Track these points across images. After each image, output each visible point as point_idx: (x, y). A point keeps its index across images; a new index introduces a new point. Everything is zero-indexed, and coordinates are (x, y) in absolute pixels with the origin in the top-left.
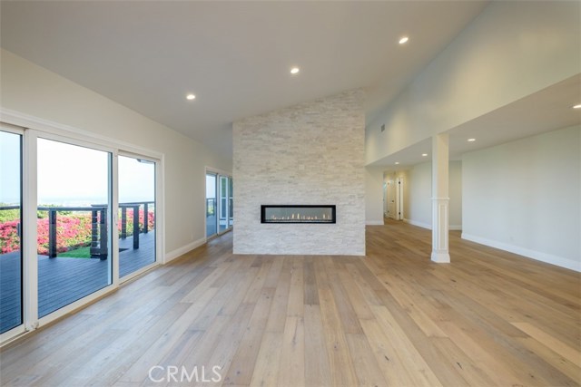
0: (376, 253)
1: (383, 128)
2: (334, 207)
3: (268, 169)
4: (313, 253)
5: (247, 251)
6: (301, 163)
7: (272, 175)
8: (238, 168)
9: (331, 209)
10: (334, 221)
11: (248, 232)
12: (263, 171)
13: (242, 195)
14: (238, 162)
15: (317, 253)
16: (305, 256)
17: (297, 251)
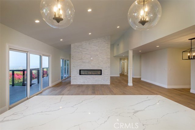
0: (113, 84)
1: (118, 45)
2: (101, 70)
3: (82, 59)
4: (95, 84)
5: (75, 83)
6: (91, 57)
7: (83, 60)
8: (72, 58)
9: (100, 71)
10: (101, 74)
11: (75, 78)
12: (80, 59)
13: (74, 66)
14: (73, 57)
15: (96, 84)
16: (93, 85)
17: (90, 83)
